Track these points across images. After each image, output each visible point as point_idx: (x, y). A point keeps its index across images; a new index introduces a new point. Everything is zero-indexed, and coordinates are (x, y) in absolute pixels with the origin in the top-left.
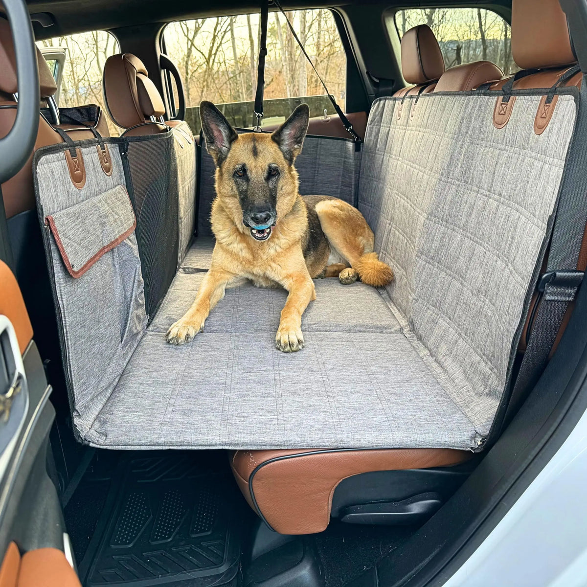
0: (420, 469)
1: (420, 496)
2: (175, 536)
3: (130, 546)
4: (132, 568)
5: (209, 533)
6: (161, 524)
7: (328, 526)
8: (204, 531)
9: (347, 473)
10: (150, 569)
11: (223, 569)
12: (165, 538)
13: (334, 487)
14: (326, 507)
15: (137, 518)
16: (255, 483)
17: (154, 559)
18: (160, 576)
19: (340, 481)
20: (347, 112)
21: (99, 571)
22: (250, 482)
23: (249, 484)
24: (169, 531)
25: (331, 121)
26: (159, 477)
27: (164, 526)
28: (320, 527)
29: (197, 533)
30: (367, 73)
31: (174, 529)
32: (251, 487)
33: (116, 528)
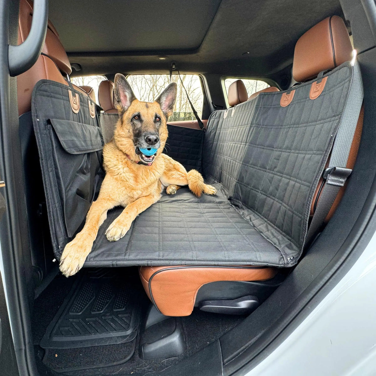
0: (248, 281)
1: (245, 297)
2: (105, 310)
3: (80, 313)
4: (78, 327)
5: (123, 309)
6: (98, 302)
7: (192, 312)
8: (121, 308)
9: (207, 281)
10: (88, 329)
11: (129, 332)
12: (99, 311)
13: (198, 289)
14: (193, 301)
15: (86, 297)
16: (153, 283)
17: (91, 323)
18: (93, 334)
19: (202, 286)
20: (202, 119)
21: (60, 328)
22: (150, 282)
23: (149, 283)
24: (102, 306)
25: (195, 123)
26: (101, 276)
27: (100, 303)
28: (188, 313)
29: (117, 309)
30: (212, 103)
31: (106, 305)
32: (150, 285)
33: (74, 303)
